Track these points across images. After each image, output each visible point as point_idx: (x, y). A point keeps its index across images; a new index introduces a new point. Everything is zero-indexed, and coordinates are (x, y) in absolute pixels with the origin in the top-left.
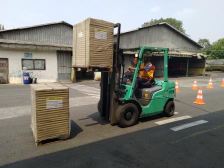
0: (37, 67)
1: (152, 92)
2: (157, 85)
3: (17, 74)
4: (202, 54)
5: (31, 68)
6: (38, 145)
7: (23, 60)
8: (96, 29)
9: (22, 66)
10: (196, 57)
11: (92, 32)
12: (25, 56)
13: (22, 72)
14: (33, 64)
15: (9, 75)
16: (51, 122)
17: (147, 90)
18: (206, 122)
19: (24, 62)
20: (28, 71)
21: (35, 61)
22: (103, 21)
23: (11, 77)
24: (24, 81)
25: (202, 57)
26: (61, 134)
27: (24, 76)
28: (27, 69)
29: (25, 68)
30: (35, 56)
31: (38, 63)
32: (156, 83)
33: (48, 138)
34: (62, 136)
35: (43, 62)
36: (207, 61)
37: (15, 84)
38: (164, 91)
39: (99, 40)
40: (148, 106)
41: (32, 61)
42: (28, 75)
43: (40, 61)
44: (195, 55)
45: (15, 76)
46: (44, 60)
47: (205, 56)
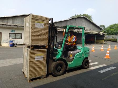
0: (17, 37)
1: (75, 53)
2: (77, 49)
3: (6, 41)
4: (102, 33)
5: (14, 38)
6: (29, 81)
7: (10, 33)
8: (36, 22)
9: (9, 37)
10: (100, 34)
11: (33, 23)
12: (11, 31)
13: (9, 40)
14: (15, 36)
15: (2, 42)
16: (37, 68)
17: (72, 52)
18: (115, 68)
19: (10, 34)
20: (12, 40)
21: (16, 34)
22: (41, 16)
23: (3, 43)
24: (10, 45)
25: (103, 34)
26: (42, 75)
27: (10, 42)
28: (12, 39)
29: (11, 38)
30: (16, 32)
31: (18, 35)
32: (77, 48)
33: (35, 77)
34: (42, 76)
35: (21, 35)
36: (105, 36)
37: (5, 47)
38: (82, 53)
39: (39, 28)
40: (72, 62)
41: (15, 34)
42: (12, 42)
43: (19, 35)
44: (99, 33)
45: (5, 42)
46: (21, 34)
47: (104, 34)
